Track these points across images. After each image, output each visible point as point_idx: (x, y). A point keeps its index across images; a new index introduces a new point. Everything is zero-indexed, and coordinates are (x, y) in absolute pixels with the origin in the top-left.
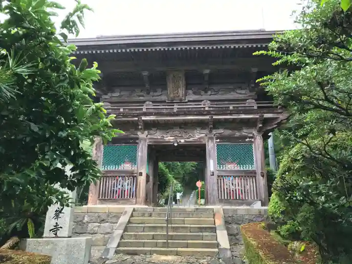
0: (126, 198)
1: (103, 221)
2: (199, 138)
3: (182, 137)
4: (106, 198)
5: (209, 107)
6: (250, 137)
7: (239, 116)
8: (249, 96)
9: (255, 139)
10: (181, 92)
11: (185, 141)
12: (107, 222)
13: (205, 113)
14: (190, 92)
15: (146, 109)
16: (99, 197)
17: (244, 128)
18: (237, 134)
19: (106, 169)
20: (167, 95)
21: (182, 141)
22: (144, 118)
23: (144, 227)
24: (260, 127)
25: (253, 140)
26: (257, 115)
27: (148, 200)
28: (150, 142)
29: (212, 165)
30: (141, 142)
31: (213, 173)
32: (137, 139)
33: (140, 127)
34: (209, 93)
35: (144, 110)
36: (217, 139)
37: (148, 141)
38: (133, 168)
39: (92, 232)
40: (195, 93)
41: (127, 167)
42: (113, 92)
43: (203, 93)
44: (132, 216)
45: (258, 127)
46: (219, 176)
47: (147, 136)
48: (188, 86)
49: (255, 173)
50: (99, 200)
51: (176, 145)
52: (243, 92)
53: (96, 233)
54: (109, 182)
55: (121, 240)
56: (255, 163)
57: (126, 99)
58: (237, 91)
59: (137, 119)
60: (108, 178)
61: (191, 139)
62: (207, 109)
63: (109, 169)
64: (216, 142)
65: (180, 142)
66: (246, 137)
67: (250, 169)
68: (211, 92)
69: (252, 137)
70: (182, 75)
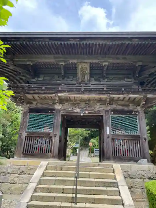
0: (43, 153)
1: (22, 172)
2: (98, 111)
3: (86, 110)
4: (28, 153)
5: (107, 89)
6: (135, 112)
7: (129, 95)
8: (134, 83)
9: (139, 113)
10: (87, 78)
11: (89, 113)
12: (25, 174)
13: (104, 93)
14: (93, 79)
15: (62, 88)
16: (23, 152)
17: (131, 105)
18: (126, 109)
19: (30, 131)
20: (77, 80)
21: (87, 112)
22: (59, 95)
23: (56, 180)
24: (143, 104)
25: (137, 113)
26: (141, 95)
27: (60, 155)
28: (64, 112)
29: (108, 130)
30: (56, 112)
31: (109, 136)
32: (54, 110)
33: (56, 101)
34: (106, 80)
35: (60, 89)
36: (111, 112)
37: (61, 112)
38: (50, 131)
39: (12, 182)
40: (96, 80)
41: (46, 130)
42: (39, 77)
43: (101, 80)
44: (46, 169)
45: (141, 104)
46: (112, 139)
47: (61, 108)
48: (91, 75)
49: (140, 137)
50: (23, 154)
51: (82, 115)
52: (130, 80)
53: (15, 183)
54: (31, 141)
55: (33, 193)
56: (139, 130)
57: (48, 82)
58: (126, 80)
59: (54, 95)
60: (31, 138)
61: (93, 111)
62: (105, 89)
63: (32, 131)
64: (111, 114)
65: (85, 113)
66: (132, 111)
67: (135, 134)
68: (107, 79)
69: (136, 112)
70: (87, 66)
